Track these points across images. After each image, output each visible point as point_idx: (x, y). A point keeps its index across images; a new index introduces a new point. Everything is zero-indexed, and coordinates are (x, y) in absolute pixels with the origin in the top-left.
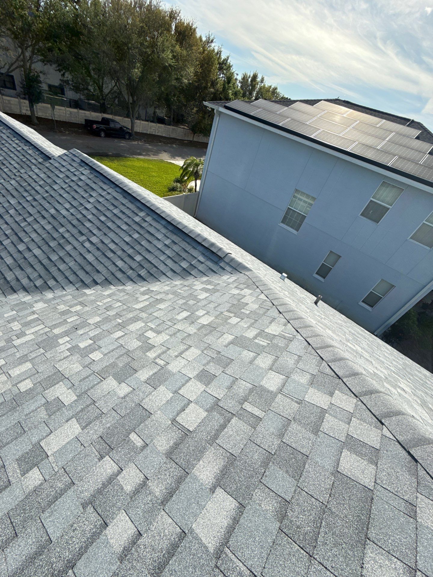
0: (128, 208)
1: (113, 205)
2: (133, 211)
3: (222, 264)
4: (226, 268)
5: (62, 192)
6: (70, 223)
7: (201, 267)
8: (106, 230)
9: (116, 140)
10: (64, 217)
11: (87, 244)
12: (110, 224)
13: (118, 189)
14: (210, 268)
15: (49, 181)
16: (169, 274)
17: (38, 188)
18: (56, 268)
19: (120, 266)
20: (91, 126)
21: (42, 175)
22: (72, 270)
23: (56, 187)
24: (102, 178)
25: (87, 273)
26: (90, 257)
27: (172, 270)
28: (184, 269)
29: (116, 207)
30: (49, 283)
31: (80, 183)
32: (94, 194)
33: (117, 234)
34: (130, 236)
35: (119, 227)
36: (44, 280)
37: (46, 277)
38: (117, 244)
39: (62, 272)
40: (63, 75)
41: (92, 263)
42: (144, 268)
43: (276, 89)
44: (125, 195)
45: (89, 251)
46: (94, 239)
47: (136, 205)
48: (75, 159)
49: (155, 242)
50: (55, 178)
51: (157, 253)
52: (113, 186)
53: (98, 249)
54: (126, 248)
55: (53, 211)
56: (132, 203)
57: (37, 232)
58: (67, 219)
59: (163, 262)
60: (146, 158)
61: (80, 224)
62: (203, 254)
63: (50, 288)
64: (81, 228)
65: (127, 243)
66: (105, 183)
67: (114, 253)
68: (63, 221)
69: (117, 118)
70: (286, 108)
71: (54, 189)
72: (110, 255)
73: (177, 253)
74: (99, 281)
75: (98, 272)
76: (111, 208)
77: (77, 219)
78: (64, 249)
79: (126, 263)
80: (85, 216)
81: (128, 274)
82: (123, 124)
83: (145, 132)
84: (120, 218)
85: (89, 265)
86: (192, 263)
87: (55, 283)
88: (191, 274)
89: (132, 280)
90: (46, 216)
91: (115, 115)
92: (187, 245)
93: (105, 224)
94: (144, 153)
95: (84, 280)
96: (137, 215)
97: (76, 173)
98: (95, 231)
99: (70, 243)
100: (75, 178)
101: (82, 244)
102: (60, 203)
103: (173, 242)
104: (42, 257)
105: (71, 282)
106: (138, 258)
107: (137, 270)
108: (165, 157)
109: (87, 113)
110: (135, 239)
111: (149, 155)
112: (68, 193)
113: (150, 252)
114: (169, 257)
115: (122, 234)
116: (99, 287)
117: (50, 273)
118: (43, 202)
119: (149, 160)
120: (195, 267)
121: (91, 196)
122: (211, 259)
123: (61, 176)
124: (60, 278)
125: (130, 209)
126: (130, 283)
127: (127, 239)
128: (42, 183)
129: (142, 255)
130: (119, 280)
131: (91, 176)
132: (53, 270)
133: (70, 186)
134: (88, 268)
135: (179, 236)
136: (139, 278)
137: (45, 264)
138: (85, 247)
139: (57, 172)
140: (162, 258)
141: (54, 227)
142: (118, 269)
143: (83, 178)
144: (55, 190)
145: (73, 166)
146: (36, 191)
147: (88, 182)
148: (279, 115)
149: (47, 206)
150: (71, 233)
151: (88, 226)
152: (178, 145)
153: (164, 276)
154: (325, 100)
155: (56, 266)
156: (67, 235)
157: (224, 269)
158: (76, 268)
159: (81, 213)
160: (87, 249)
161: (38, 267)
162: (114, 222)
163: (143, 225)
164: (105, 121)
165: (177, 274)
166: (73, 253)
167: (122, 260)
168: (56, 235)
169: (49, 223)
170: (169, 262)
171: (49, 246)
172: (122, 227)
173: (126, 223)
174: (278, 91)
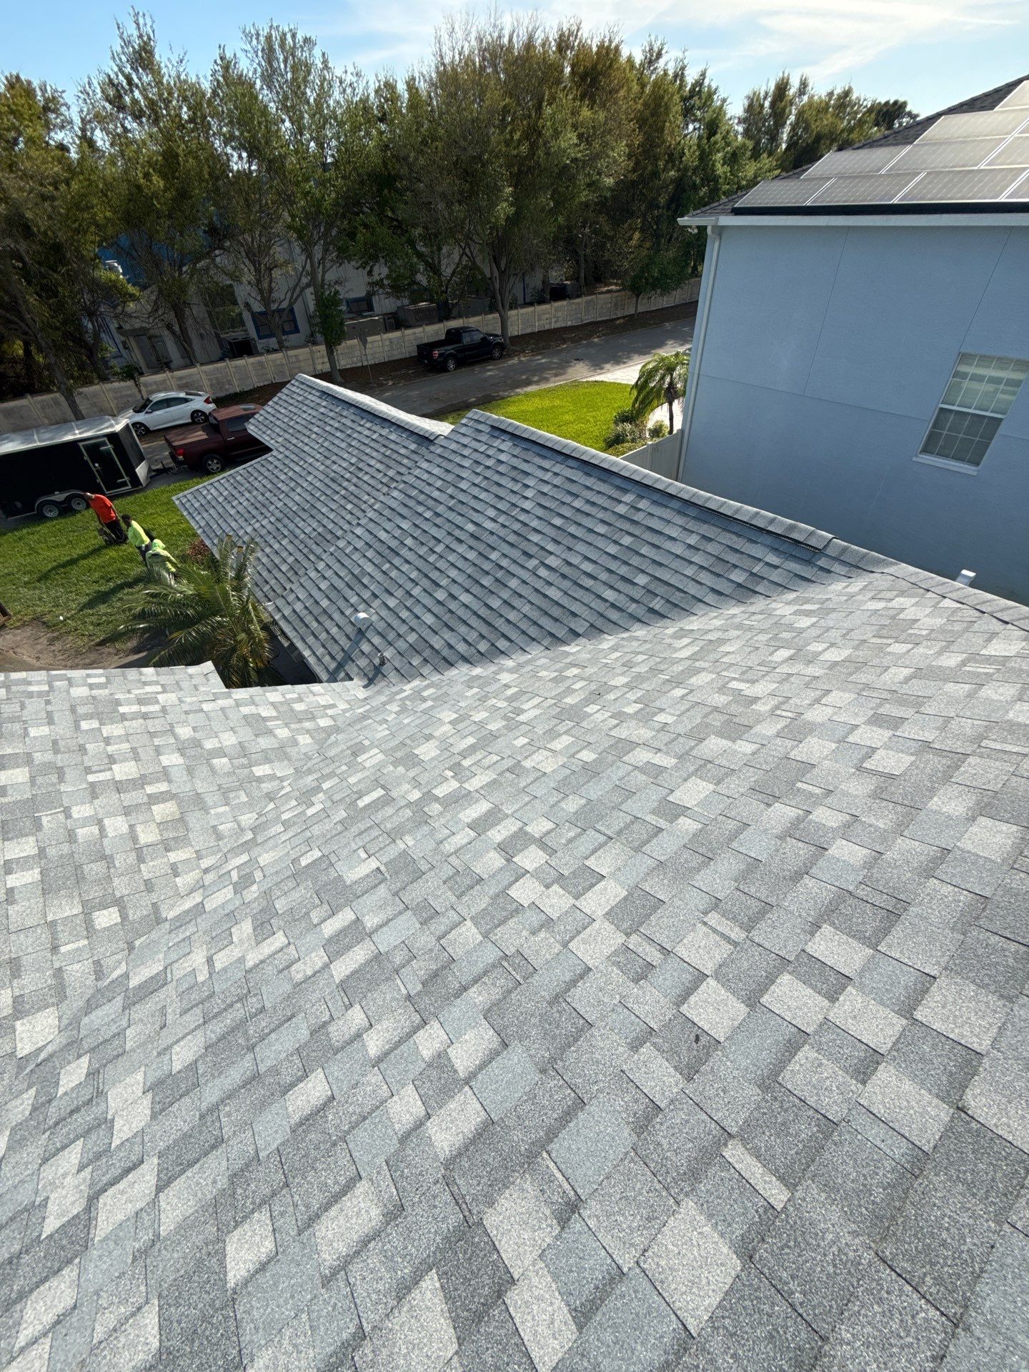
0: (599, 492)
1: (569, 493)
2: (610, 497)
3: (822, 562)
4: (832, 569)
5: (475, 491)
6: (505, 541)
7: (775, 576)
8: (568, 541)
9: (477, 369)
10: (492, 533)
11: (543, 572)
12: (572, 529)
13: (571, 463)
14: (796, 575)
15: (450, 478)
16: (710, 598)
17: (436, 494)
18: (503, 619)
19: (611, 599)
21: (436, 471)
22: (529, 619)
23: (464, 485)
24: (536, 449)
25: (556, 620)
26: (553, 593)
27: (713, 590)
28: (739, 585)
29: (577, 496)
30: (498, 644)
31: (501, 468)
32: (531, 482)
33: (591, 544)
34: (616, 542)
35: (591, 531)
36: (489, 641)
37: (492, 637)
38: (595, 562)
39: (515, 625)
40: (370, 273)
41: (561, 602)
42: (657, 595)
44: (587, 469)
45: (549, 584)
46: (552, 561)
47: (612, 484)
48: (481, 427)
49: (668, 545)
50: (457, 470)
51: (676, 564)
52: (560, 458)
53: (564, 576)
54: (614, 566)
55: (470, 527)
56: (604, 481)
57: (456, 567)
58: (498, 536)
59: (693, 579)
60: (544, 386)
61: (521, 539)
62: (775, 550)
63: (502, 652)
64: (524, 545)
65: (615, 557)
66: (544, 457)
67: (595, 578)
68: (492, 540)
69: (473, 321)
70: (909, 148)
71: (462, 490)
72: (589, 583)
73: (717, 557)
74: (580, 631)
75: (574, 615)
76: (568, 499)
77: (515, 532)
78: (506, 586)
79: (620, 592)
80: (525, 525)
81: (630, 611)
82: (485, 330)
83: (529, 330)
84: (588, 515)
85: (556, 607)
86: (754, 571)
87: (508, 644)
88: (756, 592)
89: (639, 620)
90: (463, 538)
91: (468, 315)
92: (734, 538)
93: (565, 531)
94: (536, 378)
95: (553, 631)
96: (620, 502)
97: (490, 452)
98: (550, 547)
99: (514, 575)
100: (490, 463)
101: (534, 574)
102: (477, 511)
103: (704, 537)
104: (475, 605)
105: (534, 639)
106: (642, 580)
107: (645, 602)
108: (581, 373)
110: (627, 547)
111: (547, 380)
112: (486, 490)
113: (661, 565)
114: (702, 567)
115: (601, 543)
116: (582, 640)
117: (496, 629)
118: (451, 516)
119: (550, 390)
120: (763, 578)
121: (527, 486)
122: (794, 556)
123: (467, 463)
124: (513, 635)
125: (604, 494)
126: (637, 625)
127: (612, 549)
128: (439, 484)
129: (647, 573)
130: (615, 623)
131: (517, 451)
132: (499, 623)
133: (486, 478)
134: (556, 612)
135: (714, 525)
136: (652, 616)
137: (484, 616)
138: (540, 577)
139: (458, 459)
140: (690, 571)
141: (480, 553)
142: (608, 604)
143: (503, 457)
144: (464, 491)
145: (480, 441)
146: (435, 500)
147: (515, 462)
148: (888, 175)
149: (458, 520)
150: (511, 558)
151: (536, 541)
152: (603, 335)
153: (701, 605)
155: (501, 616)
156: (504, 563)
157: (829, 571)
158: (534, 615)
159: (517, 520)
160: (544, 580)
161: (474, 621)
162: (580, 525)
163: (635, 518)
164: (454, 335)
165: (727, 596)
166: (524, 591)
167: (612, 587)
168: (487, 566)
169: (471, 548)
170: (704, 577)
171: (482, 586)
172: (596, 530)
173: (603, 521)
174: (854, 97)
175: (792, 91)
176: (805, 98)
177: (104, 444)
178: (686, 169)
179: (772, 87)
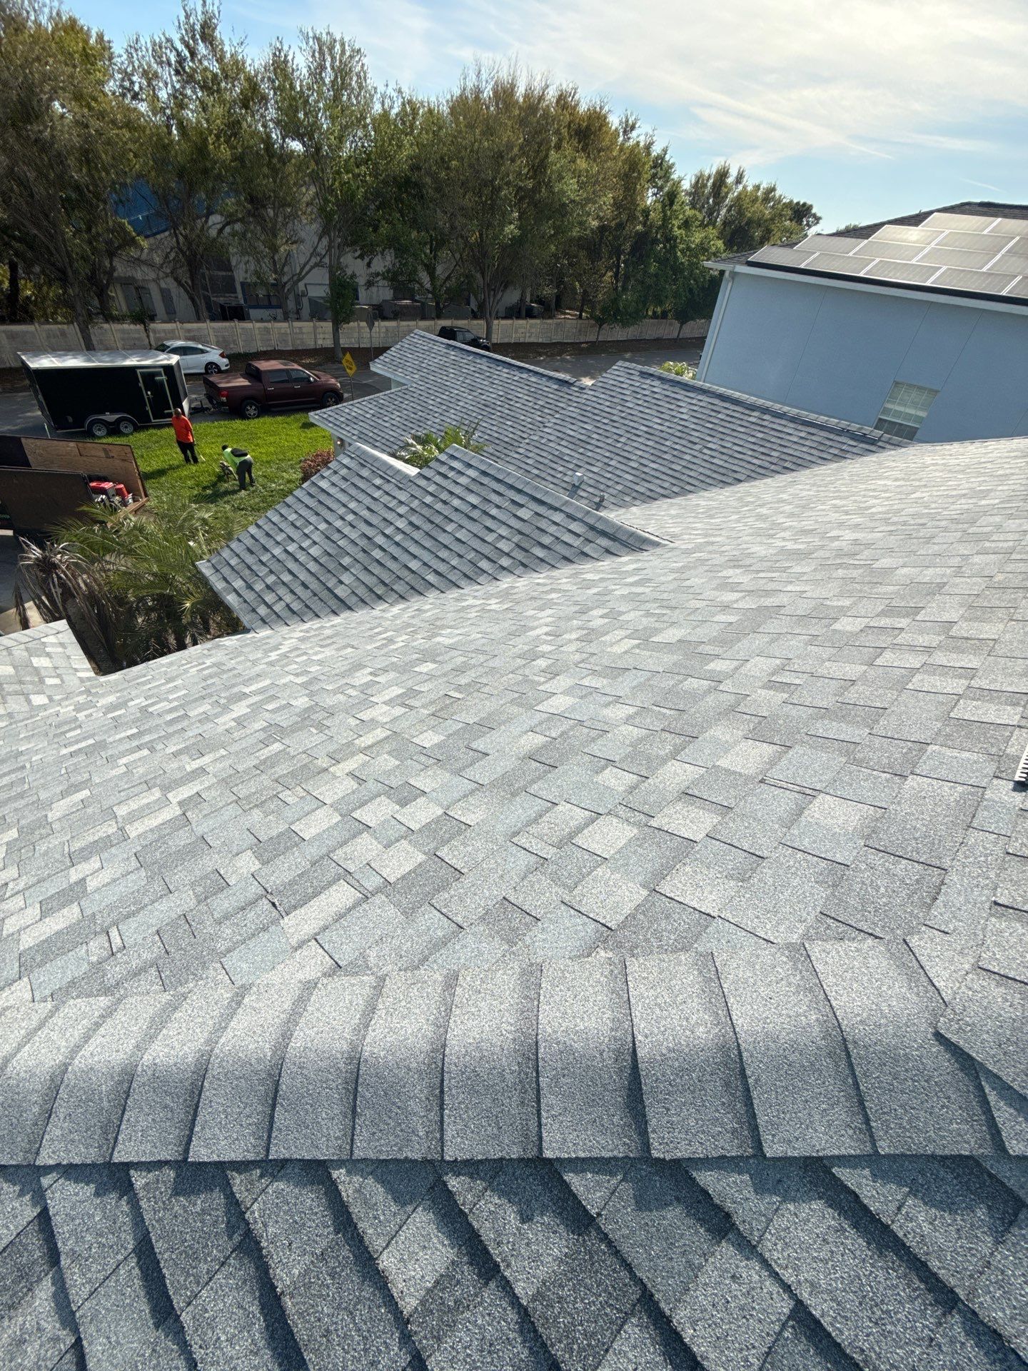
0: (734, 411)
1: (713, 410)
2: (742, 413)
4: (887, 447)
5: (641, 408)
6: (673, 435)
8: (720, 436)
10: (662, 431)
11: (707, 451)
12: (722, 430)
13: (710, 395)
17: (608, 409)
19: (758, 464)
22: (706, 475)
23: (629, 405)
25: (724, 474)
26: (715, 461)
27: (821, 457)
28: (836, 455)
29: (719, 412)
30: (686, 488)
31: (657, 396)
32: (682, 404)
33: (737, 437)
34: (753, 436)
35: (734, 430)
36: (679, 487)
37: (680, 484)
38: (741, 446)
39: (695, 478)
40: (369, 265)
41: (724, 466)
42: (786, 461)
43: (773, 189)
45: (713, 457)
46: (712, 446)
47: (742, 407)
49: (788, 437)
51: (794, 446)
52: (700, 392)
53: (722, 453)
55: (644, 428)
57: (640, 450)
58: (667, 433)
59: (808, 453)
61: (685, 434)
62: (853, 439)
63: (690, 492)
64: (689, 437)
65: (754, 443)
66: (688, 391)
67: (744, 454)
68: (662, 435)
70: (866, 241)
71: (629, 408)
72: (739, 456)
73: (820, 443)
74: (742, 479)
75: (735, 472)
76: (713, 413)
77: (680, 431)
78: (682, 459)
79: (763, 460)
80: (686, 427)
81: (771, 468)
84: (730, 422)
85: (722, 469)
86: (843, 448)
88: (846, 458)
89: (780, 473)
90: (640, 434)
92: (827, 434)
93: (716, 431)
95: (724, 480)
96: (750, 416)
97: (644, 386)
99: (686, 453)
100: (646, 392)
101: (701, 452)
102: (646, 419)
103: (808, 433)
104: (663, 469)
105: (711, 484)
106: (775, 454)
107: (780, 464)
110: (762, 439)
112: (649, 408)
113: (786, 446)
114: (812, 448)
115: (742, 436)
116: (746, 483)
117: (683, 480)
118: (626, 422)
120: (848, 451)
121: (680, 407)
122: (864, 441)
124: (696, 483)
125: (738, 412)
126: (777, 475)
127: (752, 440)
129: (778, 451)
130: (764, 475)
131: (665, 387)
132: (684, 477)
133: (646, 401)
135: (814, 428)
136: (786, 470)
137: (671, 474)
138: (706, 454)
140: (804, 449)
141: (657, 442)
142: (756, 466)
143: (656, 390)
144: (631, 408)
146: (609, 413)
147: (667, 393)
148: (854, 257)
149: (632, 424)
150: (681, 445)
151: (696, 436)
152: (572, 355)
153: (815, 464)
154: (939, 211)
155: (684, 474)
156: (677, 447)
157: (884, 448)
158: (708, 473)
159: (679, 424)
160: (709, 455)
161: (664, 477)
162: (725, 427)
163: (763, 424)
165: (829, 460)
166: (697, 461)
167: (757, 458)
168: (664, 449)
169: (649, 439)
170: (814, 452)
171: (665, 459)
172: (738, 430)
173: (741, 426)
174: (778, 193)
175: (730, 180)
176: (740, 187)
177: (159, 374)
178: (651, 226)
179: (714, 171)
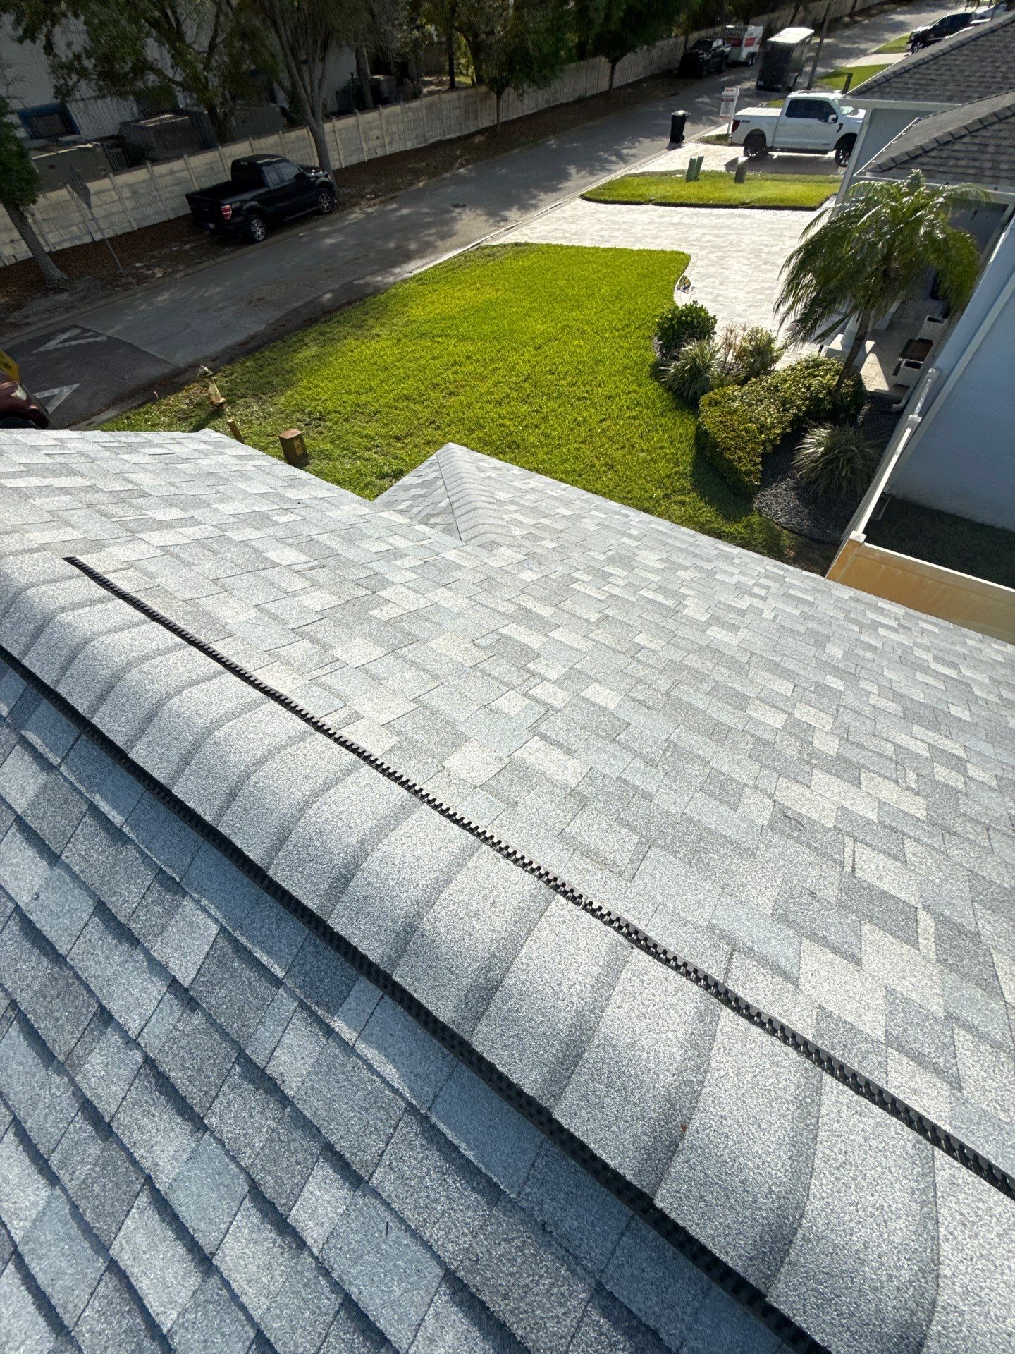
20: (217, 216)
60: (435, 259)
83: (354, 160)
91: (257, 133)
94: (413, 246)
108: (479, 229)
109: (177, 165)
111: (432, 246)
119: (453, 267)
152: (468, 162)
164: (248, 173)
